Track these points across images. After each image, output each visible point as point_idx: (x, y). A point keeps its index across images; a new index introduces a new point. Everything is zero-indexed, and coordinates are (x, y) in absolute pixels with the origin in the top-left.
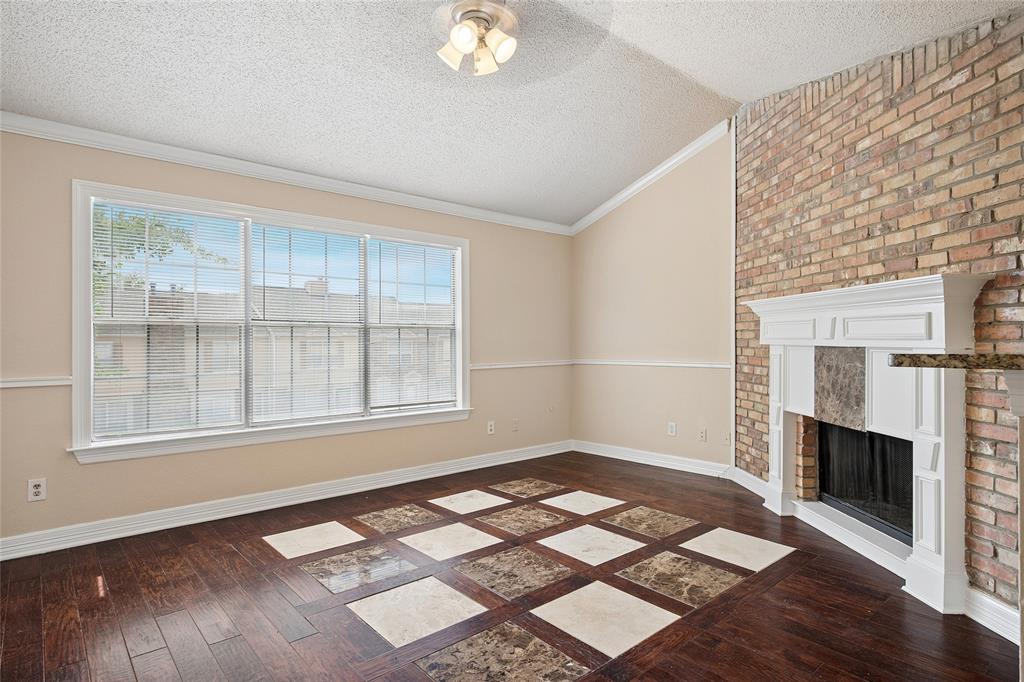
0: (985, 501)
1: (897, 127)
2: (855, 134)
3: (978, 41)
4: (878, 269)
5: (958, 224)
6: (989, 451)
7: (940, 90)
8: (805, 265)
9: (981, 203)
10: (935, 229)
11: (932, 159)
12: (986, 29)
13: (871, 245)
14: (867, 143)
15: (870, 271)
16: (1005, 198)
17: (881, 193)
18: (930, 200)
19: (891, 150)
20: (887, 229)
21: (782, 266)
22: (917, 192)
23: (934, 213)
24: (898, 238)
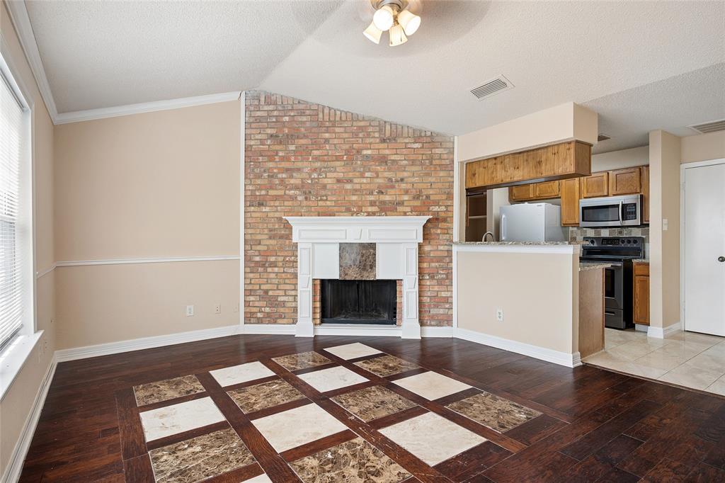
0: (426, 295)
1: (387, 152)
2: (361, 145)
3: (425, 136)
4: (375, 209)
5: (417, 197)
6: (428, 278)
7: (409, 146)
8: (321, 200)
9: (425, 193)
10: (406, 198)
11: (404, 171)
12: (429, 134)
13: (372, 198)
14: (369, 152)
15: (370, 209)
16: (434, 193)
17: (377, 177)
18: (403, 186)
19: (383, 160)
20: (381, 192)
21: (300, 198)
22: (397, 181)
23: (407, 192)
24: (387, 198)
